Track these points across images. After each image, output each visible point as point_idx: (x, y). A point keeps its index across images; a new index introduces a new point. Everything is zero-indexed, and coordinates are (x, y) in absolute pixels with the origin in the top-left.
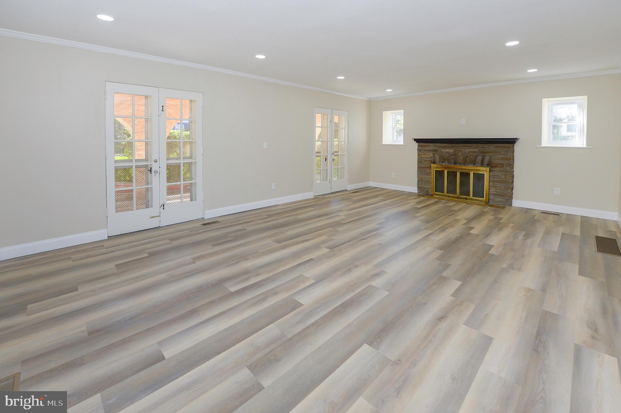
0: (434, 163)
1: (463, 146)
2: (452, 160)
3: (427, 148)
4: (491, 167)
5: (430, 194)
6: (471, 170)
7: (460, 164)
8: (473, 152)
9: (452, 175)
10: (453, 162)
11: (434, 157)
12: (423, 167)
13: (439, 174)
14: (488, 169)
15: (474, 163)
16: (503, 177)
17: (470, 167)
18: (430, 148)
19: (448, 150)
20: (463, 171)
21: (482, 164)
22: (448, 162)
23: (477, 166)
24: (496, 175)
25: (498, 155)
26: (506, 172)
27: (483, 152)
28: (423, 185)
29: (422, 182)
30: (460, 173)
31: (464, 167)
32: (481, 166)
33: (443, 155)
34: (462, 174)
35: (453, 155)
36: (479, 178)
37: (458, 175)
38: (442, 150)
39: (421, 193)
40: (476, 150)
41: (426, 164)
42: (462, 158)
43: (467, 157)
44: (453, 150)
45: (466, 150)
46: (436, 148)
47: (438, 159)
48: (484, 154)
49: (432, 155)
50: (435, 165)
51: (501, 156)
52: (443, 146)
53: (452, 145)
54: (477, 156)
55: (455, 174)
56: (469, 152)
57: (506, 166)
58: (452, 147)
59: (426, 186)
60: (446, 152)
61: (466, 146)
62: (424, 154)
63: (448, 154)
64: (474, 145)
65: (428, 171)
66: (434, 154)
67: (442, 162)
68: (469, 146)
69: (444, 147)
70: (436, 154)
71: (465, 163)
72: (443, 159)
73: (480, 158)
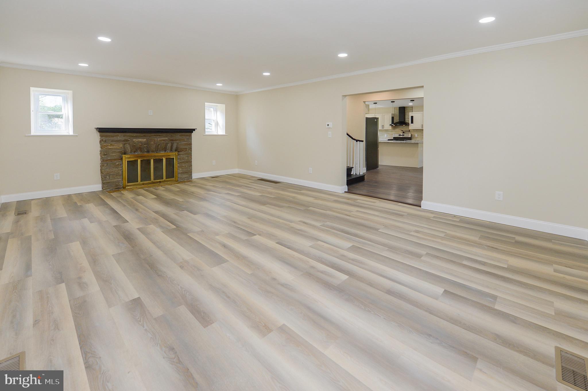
0: (125, 154)
1: (154, 135)
2: (145, 149)
3: (115, 138)
4: (178, 151)
5: (121, 187)
6: (163, 156)
7: (153, 151)
8: (164, 140)
9: (146, 163)
10: (146, 151)
11: (124, 148)
12: (110, 160)
13: (132, 164)
14: (177, 153)
15: (165, 150)
16: (187, 158)
17: (162, 153)
18: (119, 138)
19: (140, 140)
20: (157, 158)
21: (171, 150)
22: (141, 151)
23: (168, 152)
24: (182, 157)
25: (183, 142)
26: (189, 154)
27: (172, 140)
28: (111, 179)
29: (109, 176)
30: (154, 160)
31: (156, 154)
32: (170, 152)
33: (135, 144)
34: (155, 161)
35: (145, 144)
36: (170, 162)
37: (152, 162)
38: (134, 140)
39: (109, 189)
40: (166, 138)
41: (113, 156)
42: (154, 146)
43: (159, 145)
44: (145, 140)
45: (158, 139)
46: (126, 138)
47: (130, 150)
48: (173, 141)
49: (121, 146)
50: (127, 156)
51: (185, 143)
52: (135, 135)
53: (144, 134)
54: (167, 144)
55: (149, 162)
56: (161, 140)
57: (188, 149)
58: (145, 136)
59: (115, 180)
60: (137, 142)
61: (158, 136)
62: (111, 145)
63: (141, 143)
64: (165, 134)
65: (117, 163)
66: (125, 144)
67: (135, 152)
68: (160, 136)
69: (136, 137)
70: (127, 144)
71: (157, 150)
72: (135, 149)
73: (169, 145)
